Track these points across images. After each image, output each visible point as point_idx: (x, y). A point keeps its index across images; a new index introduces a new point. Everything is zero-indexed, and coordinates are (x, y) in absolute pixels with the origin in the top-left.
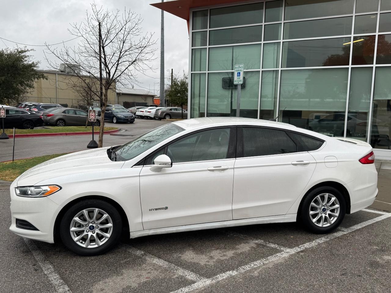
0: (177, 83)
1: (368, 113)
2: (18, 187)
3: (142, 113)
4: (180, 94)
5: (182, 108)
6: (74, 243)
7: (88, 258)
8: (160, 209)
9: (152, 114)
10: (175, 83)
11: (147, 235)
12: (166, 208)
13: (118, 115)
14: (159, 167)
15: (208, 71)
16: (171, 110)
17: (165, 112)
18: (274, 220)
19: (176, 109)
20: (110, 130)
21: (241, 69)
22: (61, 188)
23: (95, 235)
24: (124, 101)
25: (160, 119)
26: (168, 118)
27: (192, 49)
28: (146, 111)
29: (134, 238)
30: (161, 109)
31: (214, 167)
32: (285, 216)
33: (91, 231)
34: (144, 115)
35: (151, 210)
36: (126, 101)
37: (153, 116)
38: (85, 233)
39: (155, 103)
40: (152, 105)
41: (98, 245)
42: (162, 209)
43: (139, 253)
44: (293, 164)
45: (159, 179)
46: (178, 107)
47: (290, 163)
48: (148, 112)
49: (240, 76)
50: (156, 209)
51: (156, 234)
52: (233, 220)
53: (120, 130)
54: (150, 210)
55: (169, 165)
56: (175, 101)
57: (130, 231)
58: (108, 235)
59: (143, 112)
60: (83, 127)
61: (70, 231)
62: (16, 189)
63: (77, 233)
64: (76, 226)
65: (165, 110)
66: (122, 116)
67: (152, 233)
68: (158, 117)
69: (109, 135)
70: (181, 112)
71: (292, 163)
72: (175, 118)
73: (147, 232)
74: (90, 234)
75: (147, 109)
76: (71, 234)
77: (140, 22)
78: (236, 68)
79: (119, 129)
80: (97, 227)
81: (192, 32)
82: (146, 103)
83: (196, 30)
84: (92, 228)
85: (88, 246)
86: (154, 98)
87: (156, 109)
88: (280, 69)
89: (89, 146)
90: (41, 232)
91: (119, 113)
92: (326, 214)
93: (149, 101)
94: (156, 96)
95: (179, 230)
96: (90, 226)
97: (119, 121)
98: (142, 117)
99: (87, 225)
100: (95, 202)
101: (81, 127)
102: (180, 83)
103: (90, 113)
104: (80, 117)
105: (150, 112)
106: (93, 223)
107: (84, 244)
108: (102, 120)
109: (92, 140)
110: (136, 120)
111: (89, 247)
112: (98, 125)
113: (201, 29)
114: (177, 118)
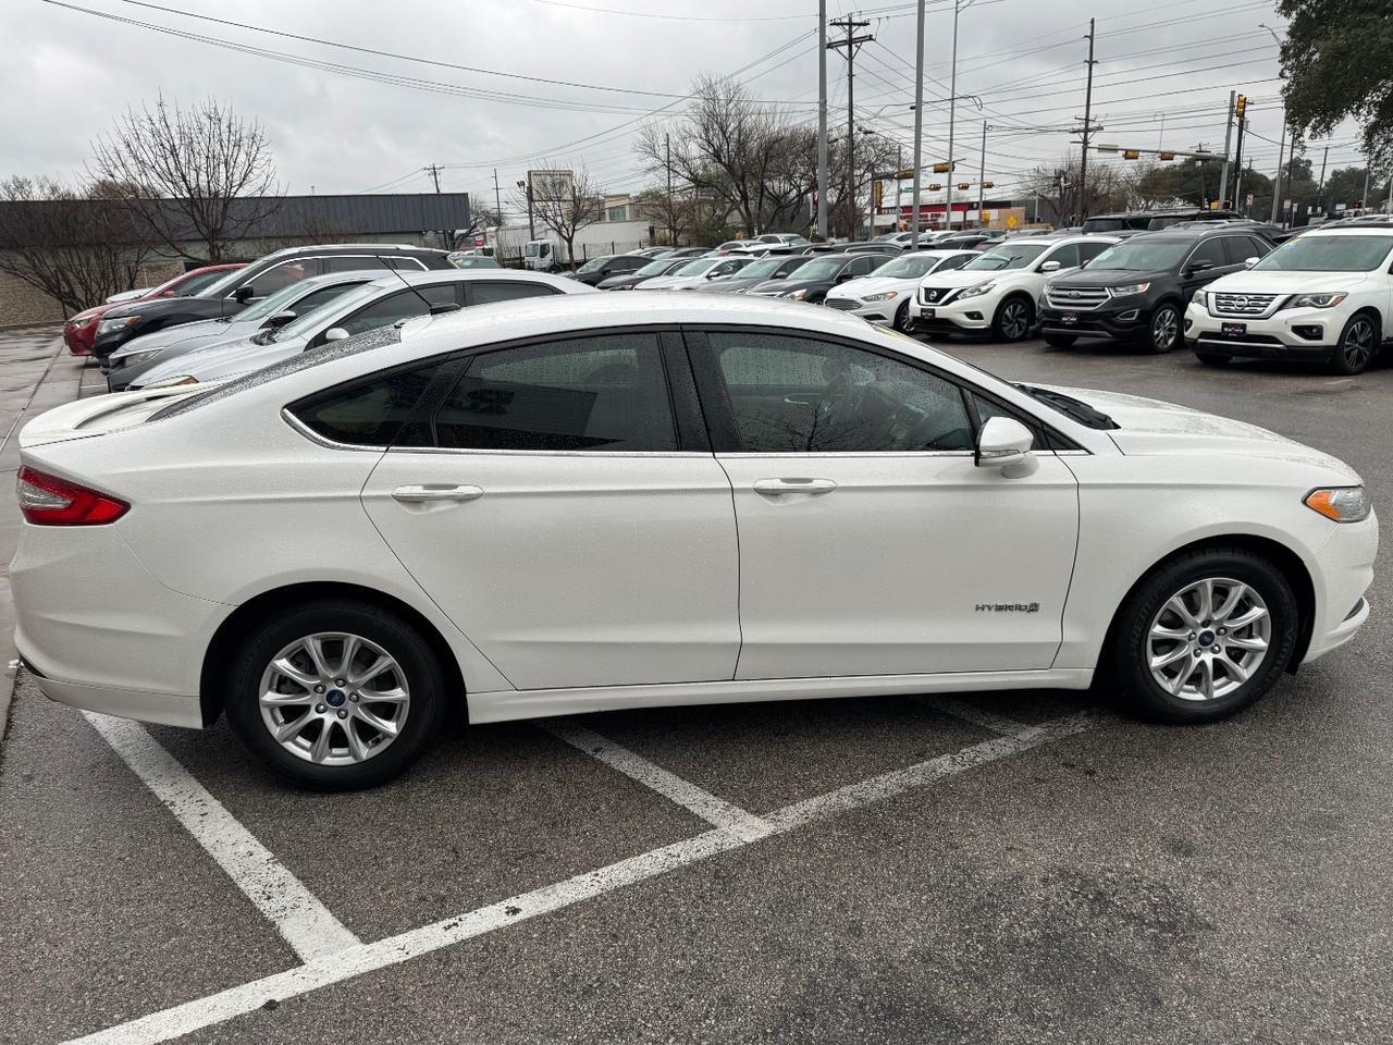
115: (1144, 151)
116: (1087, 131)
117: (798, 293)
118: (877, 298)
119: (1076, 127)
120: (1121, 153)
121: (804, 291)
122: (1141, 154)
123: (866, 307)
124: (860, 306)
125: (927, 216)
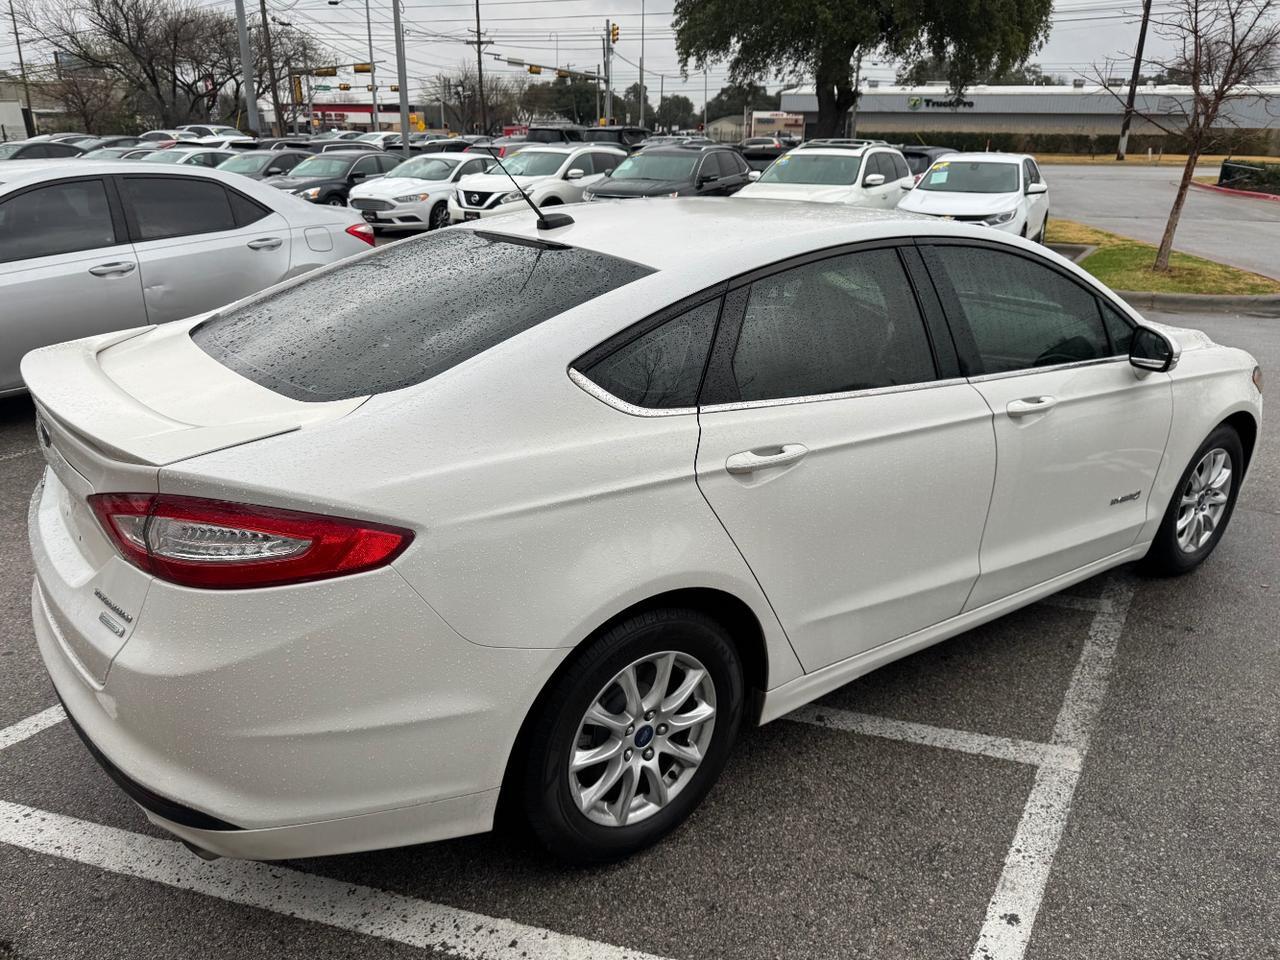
115: (545, 67)
116: (480, 43)
117: (312, 192)
118: (409, 199)
119: (470, 39)
120: (527, 67)
121: (318, 189)
122: (543, 69)
123: (400, 208)
124: (393, 207)
125: (331, 115)
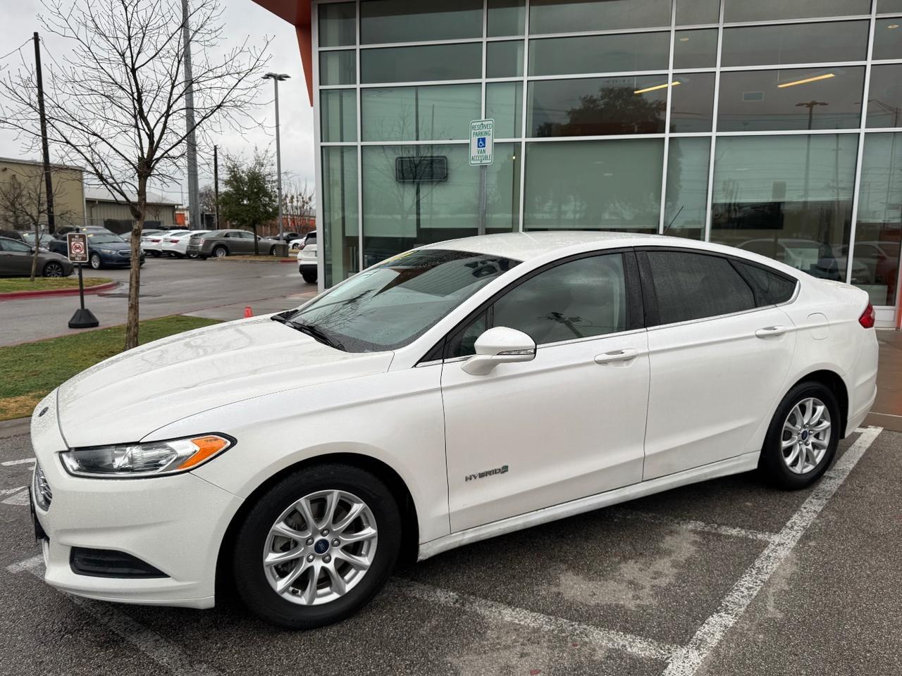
0: (241, 177)
1: (702, 230)
2: (70, 450)
3: (155, 244)
4: (249, 200)
5: (255, 231)
6: (276, 596)
7: (319, 634)
8: (489, 473)
9: (182, 245)
10: (235, 175)
11: (457, 545)
12: (505, 469)
13: (102, 250)
14: (487, 361)
15: (362, 141)
16: (227, 236)
17: (213, 241)
18: (719, 471)
19: (240, 235)
20: (94, 284)
21: (487, 130)
22: (234, 442)
23: (331, 566)
24: (106, 219)
25: (203, 256)
26: (221, 255)
27: (320, 90)
28: (166, 240)
29: (427, 557)
30: (201, 234)
31: (608, 354)
32: (739, 460)
33: (319, 557)
34: (160, 250)
35: (471, 479)
36: (110, 218)
37: (183, 252)
38: (305, 565)
39: (178, 222)
40: (172, 225)
41: (339, 593)
42: (494, 472)
43: (445, 597)
44: (759, 336)
45: (488, 392)
46: (245, 230)
47: (753, 334)
48: (172, 242)
49: (484, 146)
50: (482, 475)
51: (478, 539)
52: (643, 481)
53: (117, 284)
54: (466, 480)
55: (531, 354)
56: (238, 215)
57: (421, 541)
58: (366, 561)
59: (158, 241)
60: (23, 279)
61: (264, 565)
62: (64, 456)
63: (280, 567)
64: (278, 546)
65: (213, 236)
66: (114, 253)
67: (470, 538)
68: (198, 251)
69: (96, 295)
70: (252, 240)
71: (757, 334)
72: (239, 255)
73: (458, 539)
74: (318, 565)
75: (169, 235)
76: (266, 573)
77: (215, 13)
78: (474, 127)
79: (115, 282)
80: (336, 542)
81: (320, 52)
82: (159, 223)
83: (326, 46)
84: (322, 548)
85: (312, 600)
86: (177, 212)
87: (191, 234)
88: (523, 140)
89: (73, 322)
90: (175, 579)
91: (106, 245)
92: (808, 445)
93: (166, 218)
94: (180, 207)
95: (531, 522)
96: (318, 543)
97: (107, 263)
98: (155, 254)
99: (310, 541)
100: (332, 473)
101: (18, 279)
102: (247, 175)
103: (70, 242)
104: (11, 255)
105: (176, 242)
106: (325, 532)
107: (300, 596)
108: (134, 253)
109: (80, 307)
110: (146, 260)
111: (317, 601)
112: (58, 274)
113: (340, 45)
114: (245, 254)
